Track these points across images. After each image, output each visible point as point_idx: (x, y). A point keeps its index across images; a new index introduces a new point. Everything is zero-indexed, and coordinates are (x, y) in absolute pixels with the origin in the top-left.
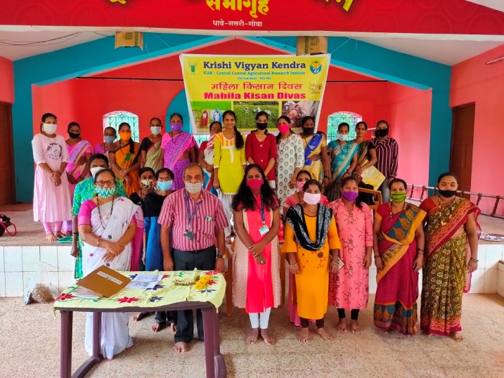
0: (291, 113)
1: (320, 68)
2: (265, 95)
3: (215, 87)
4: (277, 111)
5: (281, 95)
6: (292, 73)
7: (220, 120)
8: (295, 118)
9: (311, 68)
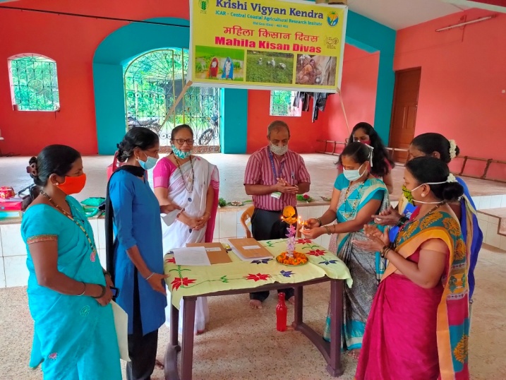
0: (306, 68)
1: (336, 21)
2: (281, 45)
3: (228, 30)
4: (292, 64)
5: (296, 47)
6: (309, 23)
7: (231, 71)
8: (309, 74)
9: (329, 19)
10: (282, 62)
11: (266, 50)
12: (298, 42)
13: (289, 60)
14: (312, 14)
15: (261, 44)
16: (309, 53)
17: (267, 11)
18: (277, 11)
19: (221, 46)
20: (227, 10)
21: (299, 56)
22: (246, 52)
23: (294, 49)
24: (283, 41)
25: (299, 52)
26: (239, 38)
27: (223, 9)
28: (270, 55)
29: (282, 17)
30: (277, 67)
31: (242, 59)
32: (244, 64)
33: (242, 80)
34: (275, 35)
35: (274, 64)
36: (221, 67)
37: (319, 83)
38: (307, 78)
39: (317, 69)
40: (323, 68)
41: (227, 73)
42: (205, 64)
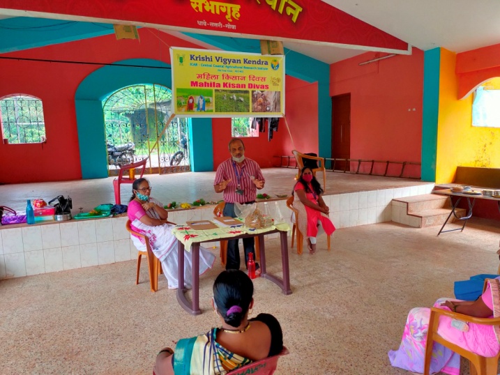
0: (259, 100)
1: (278, 66)
2: (239, 85)
3: (199, 76)
4: (248, 98)
5: (251, 86)
6: (259, 68)
7: (204, 105)
8: (261, 104)
9: (272, 65)
10: (241, 96)
11: (228, 89)
12: (252, 82)
13: (246, 95)
14: (259, 62)
15: (225, 85)
16: (260, 89)
17: (227, 61)
18: (234, 61)
19: (196, 87)
20: (198, 62)
21: (253, 92)
22: (214, 91)
23: (249, 87)
24: (241, 82)
25: (253, 89)
26: (209, 81)
27: (196, 62)
28: (232, 92)
29: (238, 65)
30: (238, 100)
31: (211, 96)
32: (213, 100)
33: (212, 111)
34: (234, 78)
35: (235, 99)
36: (196, 102)
37: (269, 111)
38: (260, 107)
39: (267, 101)
40: (271, 100)
41: (201, 107)
42: (184, 101)
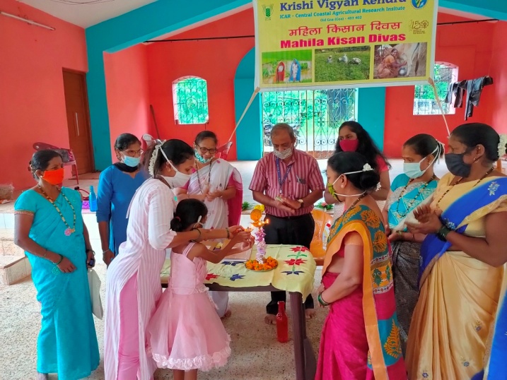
0: (386, 59)
1: (424, 1)
2: (354, 39)
3: (293, 33)
4: (368, 58)
5: (373, 38)
6: (389, 9)
7: (298, 74)
8: (391, 66)
10: (357, 56)
11: (336, 46)
12: (375, 32)
13: (365, 53)
15: (331, 41)
16: (389, 42)
18: (347, 3)
19: (287, 49)
20: (292, 12)
21: (376, 47)
22: (314, 52)
23: (370, 41)
24: (356, 34)
25: (377, 43)
26: (306, 39)
27: (288, 13)
28: (341, 51)
29: (353, 8)
30: (350, 63)
31: (310, 60)
32: (312, 65)
33: (311, 81)
34: (347, 28)
35: (346, 60)
38: (388, 71)
39: (401, 59)
40: (408, 57)
41: (295, 76)
42: (271, 69)
